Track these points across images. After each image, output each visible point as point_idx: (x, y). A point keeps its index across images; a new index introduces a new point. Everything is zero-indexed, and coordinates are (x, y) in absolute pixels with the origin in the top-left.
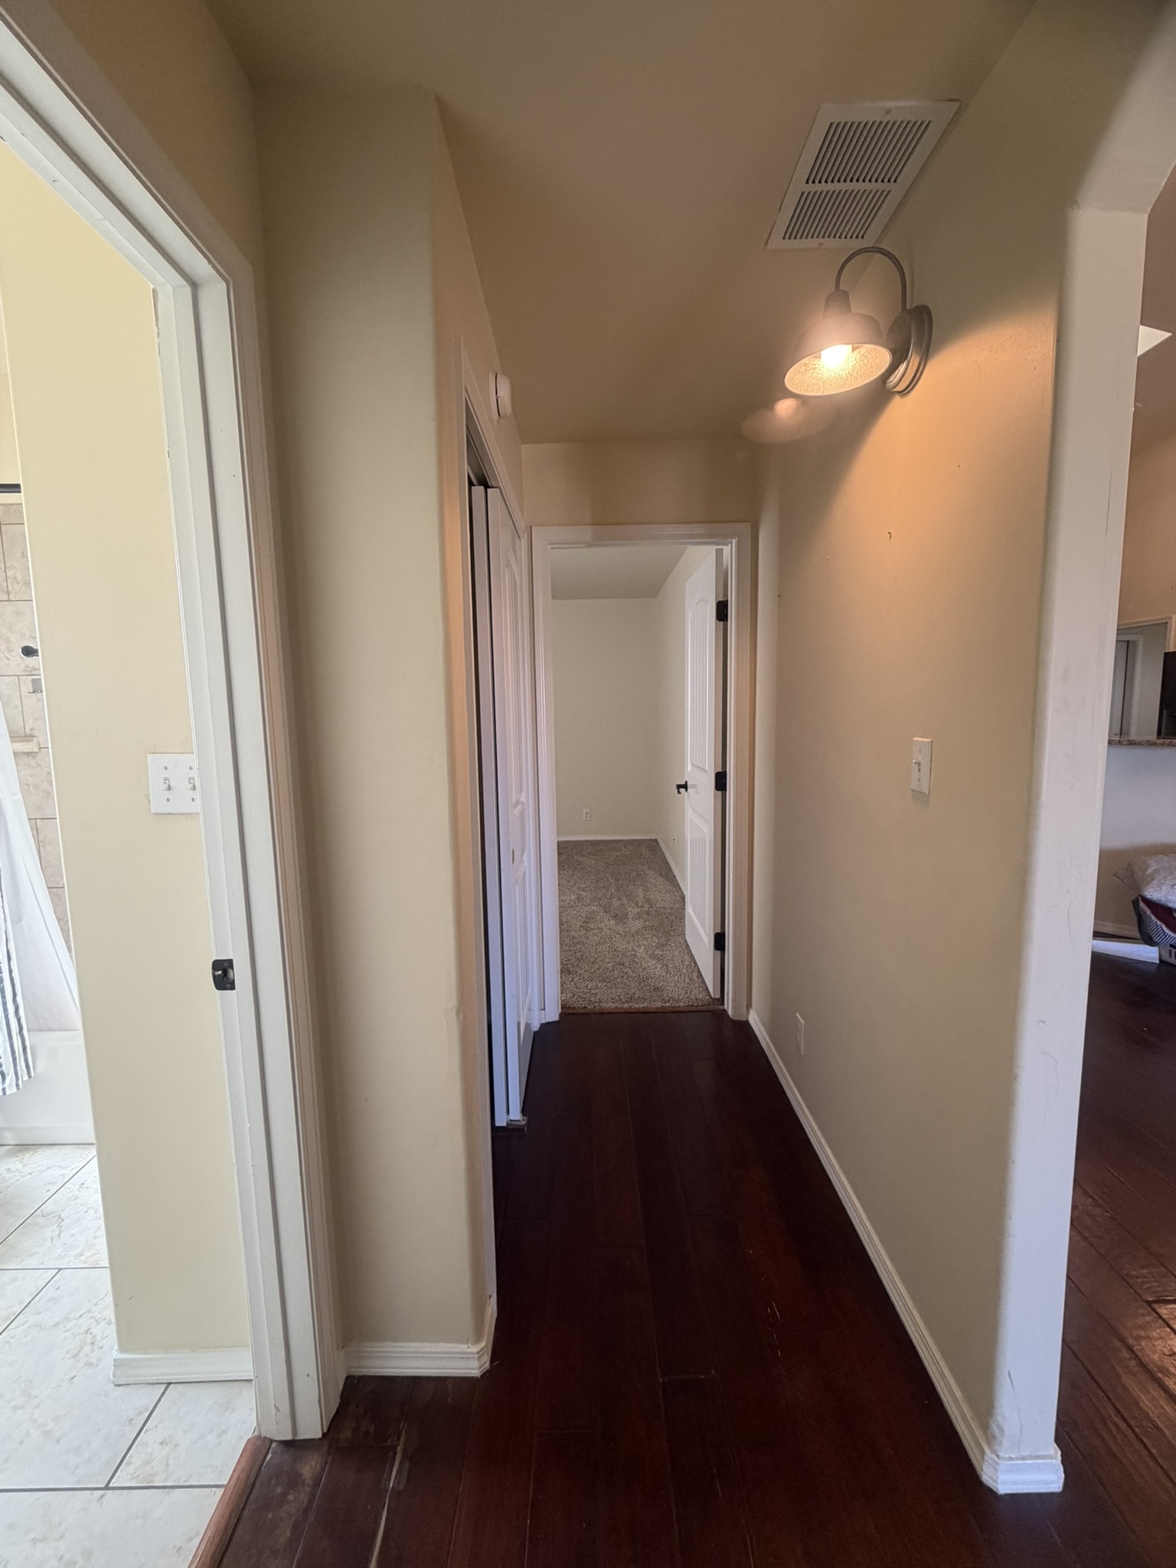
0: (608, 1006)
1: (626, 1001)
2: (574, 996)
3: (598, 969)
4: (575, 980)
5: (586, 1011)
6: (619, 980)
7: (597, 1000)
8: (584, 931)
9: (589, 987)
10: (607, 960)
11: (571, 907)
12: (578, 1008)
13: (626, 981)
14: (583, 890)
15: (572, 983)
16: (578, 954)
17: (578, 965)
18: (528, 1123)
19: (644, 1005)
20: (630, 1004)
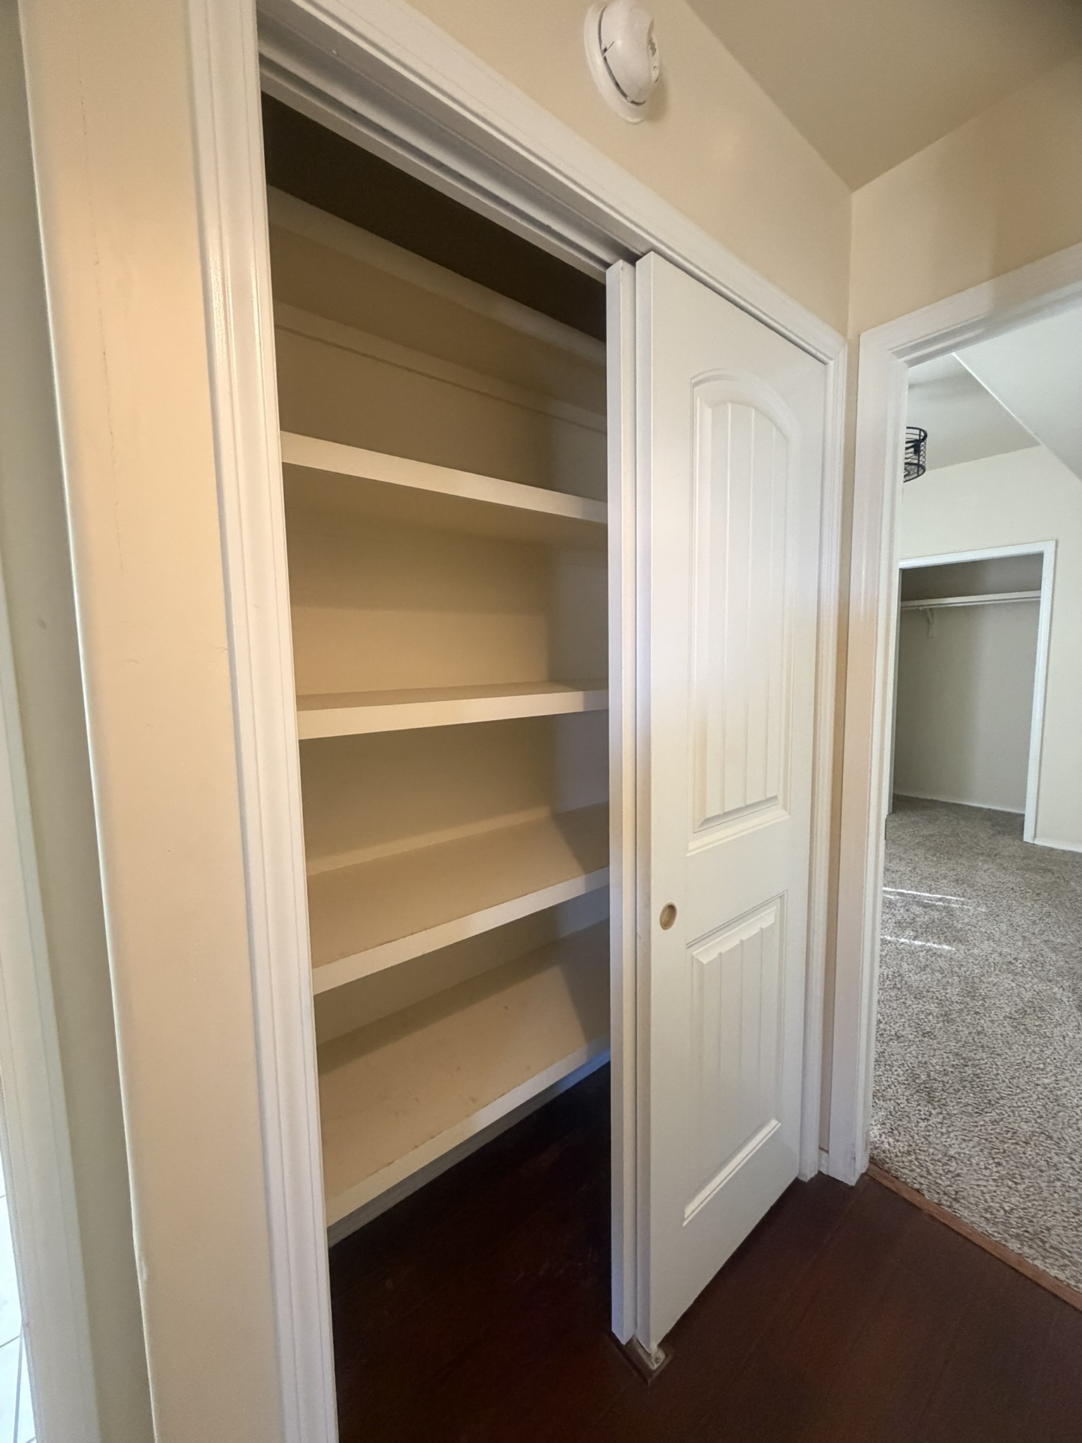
0: (970, 1217)
1: (1017, 1236)
2: (909, 1153)
3: (994, 1122)
4: (933, 1120)
5: (916, 1199)
6: (1027, 1173)
7: (951, 1190)
8: (1009, 1029)
9: (952, 1152)
10: (1026, 1114)
11: (1012, 972)
12: (905, 1183)
13: (1043, 1185)
14: (1054, 950)
15: (922, 1124)
16: (969, 1071)
17: (958, 1091)
18: (666, 1370)
19: (1062, 1276)
20: (1026, 1249)
